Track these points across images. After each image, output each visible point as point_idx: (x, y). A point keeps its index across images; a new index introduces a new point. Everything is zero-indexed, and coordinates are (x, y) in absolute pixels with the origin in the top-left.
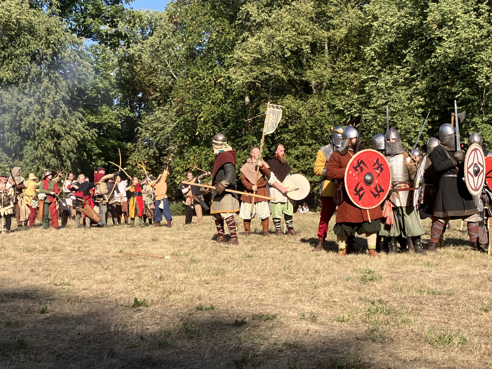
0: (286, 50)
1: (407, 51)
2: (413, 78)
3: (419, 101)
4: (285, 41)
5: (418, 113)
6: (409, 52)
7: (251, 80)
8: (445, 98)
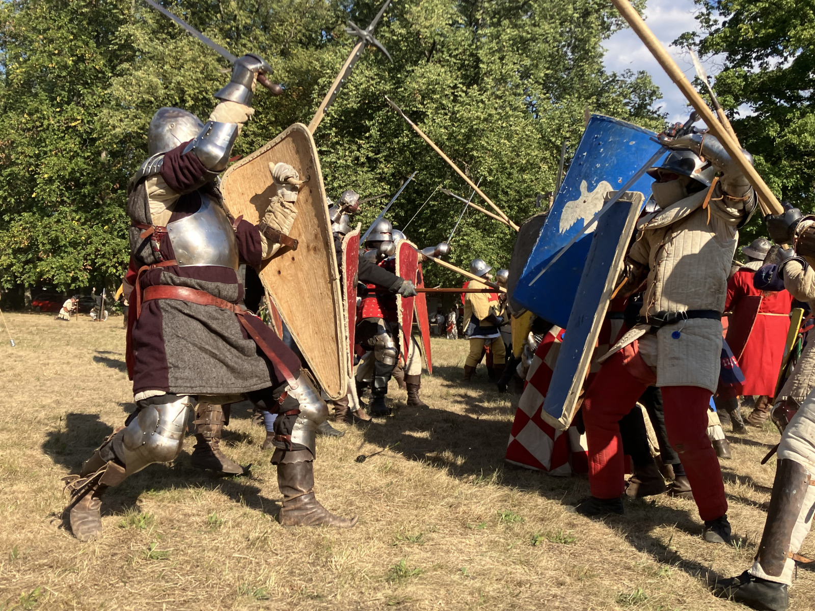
0: (187, 96)
1: (371, 123)
2: (376, 159)
3: (384, 189)
4: (186, 84)
5: (381, 203)
6: (373, 125)
7: (136, 129)
8: (414, 189)
